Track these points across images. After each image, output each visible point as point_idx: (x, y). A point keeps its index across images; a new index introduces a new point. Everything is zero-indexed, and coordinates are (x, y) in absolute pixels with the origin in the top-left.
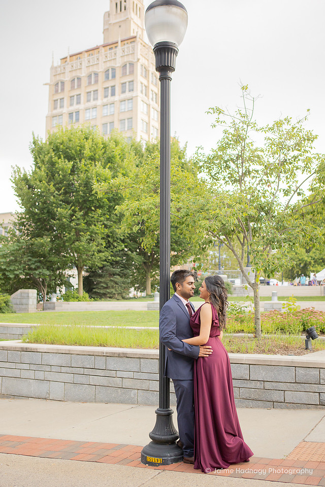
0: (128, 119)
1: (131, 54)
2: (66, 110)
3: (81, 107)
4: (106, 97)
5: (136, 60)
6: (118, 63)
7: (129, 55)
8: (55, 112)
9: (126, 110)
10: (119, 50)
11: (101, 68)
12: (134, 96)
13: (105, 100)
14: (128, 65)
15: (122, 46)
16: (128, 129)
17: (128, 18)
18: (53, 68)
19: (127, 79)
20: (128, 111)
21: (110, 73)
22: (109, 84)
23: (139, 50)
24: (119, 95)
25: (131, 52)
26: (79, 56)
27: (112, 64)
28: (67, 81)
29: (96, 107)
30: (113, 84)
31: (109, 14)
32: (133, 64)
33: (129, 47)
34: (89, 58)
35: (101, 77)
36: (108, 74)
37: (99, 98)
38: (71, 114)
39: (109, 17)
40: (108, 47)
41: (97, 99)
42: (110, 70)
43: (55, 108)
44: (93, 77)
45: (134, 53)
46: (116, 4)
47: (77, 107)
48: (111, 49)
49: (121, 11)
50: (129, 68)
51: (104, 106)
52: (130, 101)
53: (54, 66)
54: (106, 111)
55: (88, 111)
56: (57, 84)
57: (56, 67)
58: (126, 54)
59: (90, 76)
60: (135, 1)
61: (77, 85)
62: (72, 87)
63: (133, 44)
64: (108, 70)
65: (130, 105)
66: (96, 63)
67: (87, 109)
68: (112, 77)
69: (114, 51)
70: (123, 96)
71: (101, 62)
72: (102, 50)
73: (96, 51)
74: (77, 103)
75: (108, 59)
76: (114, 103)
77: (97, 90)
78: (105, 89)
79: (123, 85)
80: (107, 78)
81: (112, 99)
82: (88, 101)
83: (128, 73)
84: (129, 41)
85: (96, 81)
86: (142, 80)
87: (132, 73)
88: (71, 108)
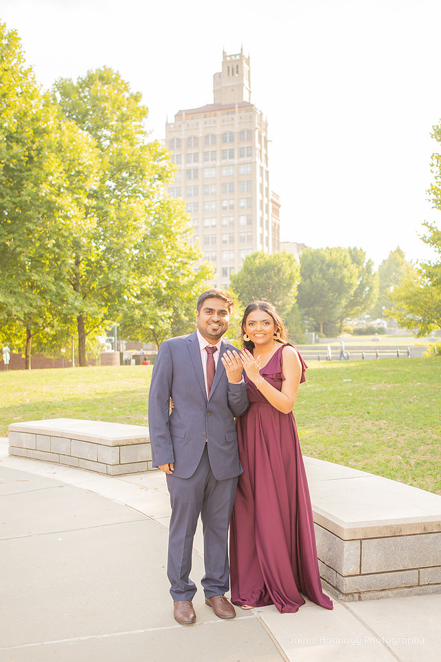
0: (247, 181)
1: (249, 122)
2: (183, 166)
3: (200, 165)
4: (224, 158)
5: (254, 129)
6: (236, 129)
7: (246, 122)
9: (245, 173)
10: (237, 116)
11: (218, 132)
12: (253, 161)
13: (224, 161)
14: (246, 132)
15: (239, 112)
16: (247, 191)
17: (241, 84)
18: (167, 124)
19: (245, 145)
20: (247, 174)
21: (227, 137)
22: (227, 147)
23: (256, 119)
24: (238, 159)
25: (248, 120)
26: (194, 115)
27: (229, 129)
28: (183, 139)
30: (231, 148)
31: (220, 76)
32: (251, 131)
33: (246, 115)
34: (205, 119)
35: (219, 140)
36: (226, 137)
37: (218, 159)
38: (188, 171)
39: (220, 79)
40: (226, 111)
41: (215, 159)
42: (228, 134)
44: (210, 138)
45: (251, 122)
46: (228, 68)
47: (195, 164)
48: (228, 114)
49: (233, 75)
50: (248, 135)
51: (223, 166)
52: (249, 165)
53: (169, 122)
54: (224, 172)
55: (206, 170)
56: (172, 141)
57: (171, 124)
58: (243, 121)
59: (207, 137)
60: (245, 65)
61: (194, 144)
62: (189, 146)
63: (251, 113)
64: (226, 134)
65: (249, 169)
66: (213, 125)
67: (205, 168)
68: (230, 141)
69: (231, 116)
70: (242, 160)
71: (219, 126)
72: (219, 113)
73: (213, 113)
74: (194, 161)
75: (226, 123)
76: (233, 165)
77: (215, 151)
78: (224, 151)
79: (241, 150)
80: (224, 141)
81: (231, 161)
82: (206, 160)
83: (246, 138)
84: (245, 108)
85: (214, 142)
86: (258, 146)
87: (250, 138)
88: (189, 166)
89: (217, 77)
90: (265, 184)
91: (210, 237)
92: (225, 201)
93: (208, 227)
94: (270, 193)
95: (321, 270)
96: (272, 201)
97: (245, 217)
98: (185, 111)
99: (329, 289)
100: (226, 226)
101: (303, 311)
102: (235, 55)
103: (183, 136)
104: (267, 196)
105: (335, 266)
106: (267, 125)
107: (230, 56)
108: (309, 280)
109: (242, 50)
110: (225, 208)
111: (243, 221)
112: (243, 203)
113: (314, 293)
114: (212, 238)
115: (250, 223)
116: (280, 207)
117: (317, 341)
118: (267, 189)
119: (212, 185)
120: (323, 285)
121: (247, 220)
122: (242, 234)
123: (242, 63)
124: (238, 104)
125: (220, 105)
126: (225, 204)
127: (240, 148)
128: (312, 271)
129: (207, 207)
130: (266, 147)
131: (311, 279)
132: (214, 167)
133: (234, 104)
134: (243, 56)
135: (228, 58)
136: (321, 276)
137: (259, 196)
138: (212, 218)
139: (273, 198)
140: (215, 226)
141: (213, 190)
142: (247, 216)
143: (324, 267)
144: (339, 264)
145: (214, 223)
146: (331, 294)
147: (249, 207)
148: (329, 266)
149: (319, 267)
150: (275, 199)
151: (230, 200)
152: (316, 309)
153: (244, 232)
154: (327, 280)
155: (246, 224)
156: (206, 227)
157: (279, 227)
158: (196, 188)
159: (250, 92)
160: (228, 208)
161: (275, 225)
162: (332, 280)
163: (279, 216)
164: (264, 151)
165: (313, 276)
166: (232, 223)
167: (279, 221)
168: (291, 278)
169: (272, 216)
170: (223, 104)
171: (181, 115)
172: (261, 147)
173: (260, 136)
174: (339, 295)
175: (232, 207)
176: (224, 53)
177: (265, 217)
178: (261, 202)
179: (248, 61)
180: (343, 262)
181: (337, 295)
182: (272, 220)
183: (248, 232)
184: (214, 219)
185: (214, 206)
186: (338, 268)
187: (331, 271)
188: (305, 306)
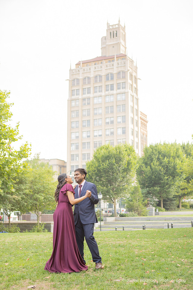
0: (122, 105)
1: (123, 66)
2: (80, 97)
3: (91, 95)
4: (107, 90)
5: (127, 70)
6: (115, 71)
7: (122, 66)
8: (73, 97)
9: (121, 100)
10: (115, 63)
11: (103, 73)
12: (126, 91)
13: (107, 93)
14: (121, 73)
15: (117, 60)
16: (122, 111)
17: (118, 43)
18: (71, 70)
19: (121, 81)
20: (122, 100)
22: (109, 83)
23: (128, 64)
24: (116, 90)
25: (123, 65)
26: (88, 63)
27: (111, 71)
28: (81, 79)
29: (101, 97)
30: (112, 83)
31: (105, 38)
32: (125, 72)
33: (122, 62)
34: (95, 66)
35: (104, 79)
36: (109, 77)
37: (103, 91)
38: (84, 99)
39: (105, 40)
40: (108, 60)
41: (101, 91)
42: (110, 75)
43: (73, 95)
44: (98, 78)
45: (125, 66)
46: (111, 33)
47: (88, 95)
48: (110, 61)
49: (113, 37)
50: (122, 74)
51: (106, 96)
52: (124, 94)
53: (72, 69)
54: (107, 99)
55: (96, 98)
56: (74, 80)
57: (73, 70)
58: (120, 66)
59: (96, 77)
60: (121, 31)
61: (88, 82)
62: (84, 83)
63: (124, 60)
64: (108, 74)
65: (124, 97)
66: (100, 69)
67: (95, 97)
68: (111, 79)
69: (112, 63)
70: (119, 91)
71: (104, 69)
72: (104, 62)
73: (100, 62)
74: (88, 93)
75: (108, 68)
76: (113, 95)
77: (101, 86)
78: (107, 86)
79: (118, 84)
80: (107, 79)
81: (111, 92)
82: (95, 92)
83: (121, 78)
84: (121, 58)
85: (101, 81)
86: (130, 81)
87: (124, 77)
88: (84, 96)
90: (136, 107)
91: (98, 143)
92: (107, 119)
93: (97, 136)
94: (139, 113)
95: (158, 159)
96: (141, 118)
97: (121, 129)
98: (82, 61)
99: (165, 174)
100: (109, 135)
101: (145, 190)
102: (115, 25)
103: (81, 77)
104: (137, 115)
105: (169, 156)
106: (136, 68)
107: (112, 26)
108: (149, 167)
109: (119, 21)
110: (108, 123)
111: (120, 131)
112: (120, 120)
113: (153, 177)
114: (99, 143)
115: (124, 132)
116: (147, 122)
117: (157, 214)
118: (137, 110)
119: (99, 108)
120: (160, 170)
121: (123, 131)
122: (119, 141)
123: (119, 29)
124: (117, 55)
125: (105, 56)
126: (108, 120)
127: (118, 83)
128: (152, 160)
129: (96, 123)
130: (136, 83)
131: (151, 166)
132: (101, 96)
133: (114, 56)
134: (120, 25)
135: (111, 27)
136: (158, 163)
137: (131, 115)
138: (99, 130)
139: (141, 116)
140: (101, 135)
141: (100, 111)
142: (123, 128)
143: (160, 157)
144: (172, 155)
145: (100, 134)
146: (166, 178)
147: (124, 121)
148: (164, 156)
149: (157, 157)
150: (143, 117)
151: (111, 118)
152: (155, 188)
153: (120, 139)
154: (163, 166)
155: (121, 134)
156: (95, 136)
157: (146, 136)
158: (89, 110)
159: (126, 48)
160: (111, 124)
161: (143, 134)
162: (167, 167)
163: (146, 129)
164: (134, 85)
165: (152, 164)
166: (112, 133)
167: (147, 132)
168: (129, 164)
169: (141, 128)
170: (107, 55)
171: (80, 64)
172: (132, 82)
173: (131, 75)
174: (173, 179)
175: (112, 122)
176: (108, 24)
177: (136, 129)
178: (133, 119)
179: (124, 29)
180: (176, 153)
181: (171, 178)
182: (141, 131)
183: (123, 139)
184: (100, 131)
185: (100, 122)
186: (171, 158)
187: (166, 160)
188: (147, 187)
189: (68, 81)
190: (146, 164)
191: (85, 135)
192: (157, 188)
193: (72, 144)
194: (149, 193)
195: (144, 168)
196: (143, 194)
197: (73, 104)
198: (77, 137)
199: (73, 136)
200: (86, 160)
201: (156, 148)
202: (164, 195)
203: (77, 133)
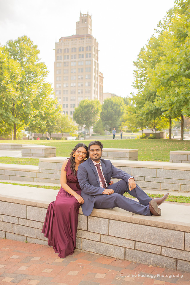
0: (89, 68)
2: (62, 61)
3: (69, 60)
4: (80, 58)
5: (92, 46)
6: (85, 46)
8: (58, 61)
9: (88, 64)
10: (85, 40)
11: (77, 47)
12: (91, 59)
13: (79, 59)
16: (89, 72)
17: (87, 27)
18: (56, 43)
19: (88, 52)
23: (93, 42)
24: (85, 58)
25: (90, 42)
26: (68, 39)
27: (82, 46)
30: (82, 53)
33: (89, 40)
34: (72, 41)
35: (77, 50)
38: (65, 63)
41: (76, 58)
43: (57, 59)
44: (74, 49)
46: (82, 20)
47: (68, 60)
48: (81, 39)
49: (84, 22)
50: (89, 48)
51: (79, 61)
52: (90, 61)
54: (79, 64)
56: (58, 50)
57: (58, 43)
58: (88, 42)
59: (72, 49)
60: (89, 19)
61: (67, 52)
62: (65, 52)
63: (91, 39)
64: (80, 48)
65: (90, 63)
66: (75, 44)
67: (72, 62)
68: (82, 51)
69: (83, 40)
70: (87, 59)
71: (78, 44)
72: (78, 39)
73: (75, 39)
75: (81, 43)
76: (83, 61)
77: (76, 55)
78: (79, 55)
79: (87, 54)
80: (80, 51)
81: (82, 59)
82: (72, 58)
83: (89, 50)
84: (89, 37)
85: (75, 51)
86: (94, 53)
87: (91, 50)
88: (65, 61)
89: (78, 23)
90: (97, 69)
92: (79, 76)
93: (72, 86)
94: (99, 73)
95: (111, 106)
96: (100, 76)
99: (114, 114)
100: (80, 86)
101: (104, 122)
102: (85, 15)
103: (63, 48)
104: (97, 74)
106: (98, 44)
107: (83, 15)
108: (106, 110)
109: (88, 12)
110: (79, 79)
111: (87, 84)
112: (87, 77)
113: (108, 116)
114: (74, 91)
115: (89, 85)
116: (103, 78)
118: (98, 71)
119: (74, 69)
120: (112, 112)
122: (86, 90)
124: (86, 35)
125: (78, 35)
126: (79, 77)
128: (108, 107)
129: (72, 78)
130: (97, 53)
131: (107, 110)
132: (75, 61)
133: (84, 35)
134: (89, 15)
135: (82, 16)
136: (111, 109)
137: (94, 74)
139: (100, 74)
140: (75, 86)
141: (75, 71)
142: (89, 82)
144: (118, 104)
145: (75, 85)
146: (115, 116)
147: (90, 78)
148: (114, 105)
149: (110, 105)
151: (81, 75)
152: (109, 121)
154: (113, 110)
157: (103, 87)
158: (68, 70)
159: (91, 30)
160: (81, 79)
161: (101, 86)
162: (116, 111)
163: (103, 82)
164: (96, 55)
165: (108, 109)
166: (82, 85)
167: (103, 84)
168: (97, 110)
169: (100, 82)
170: (80, 35)
171: (62, 39)
172: (95, 53)
173: (95, 49)
174: (119, 117)
175: (82, 78)
176: (80, 13)
177: (96, 83)
178: (95, 76)
179: (91, 17)
180: (121, 104)
181: (117, 116)
182: (99, 84)
183: (89, 89)
184: (75, 83)
185: (75, 78)
186: (118, 106)
187: (115, 107)
188: (105, 121)
189: (55, 50)
190: (105, 108)
191: (65, 85)
192: (110, 122)
193: (57, 91)
194: (105, 124)
195: (104, 111)
196: (103, 124)
197: (58, 65)
198: (60, 87)
199: (58, 86)
200: (66, 101)
201: (110, 100)
202: (114, 125)
203: (60, 84)
